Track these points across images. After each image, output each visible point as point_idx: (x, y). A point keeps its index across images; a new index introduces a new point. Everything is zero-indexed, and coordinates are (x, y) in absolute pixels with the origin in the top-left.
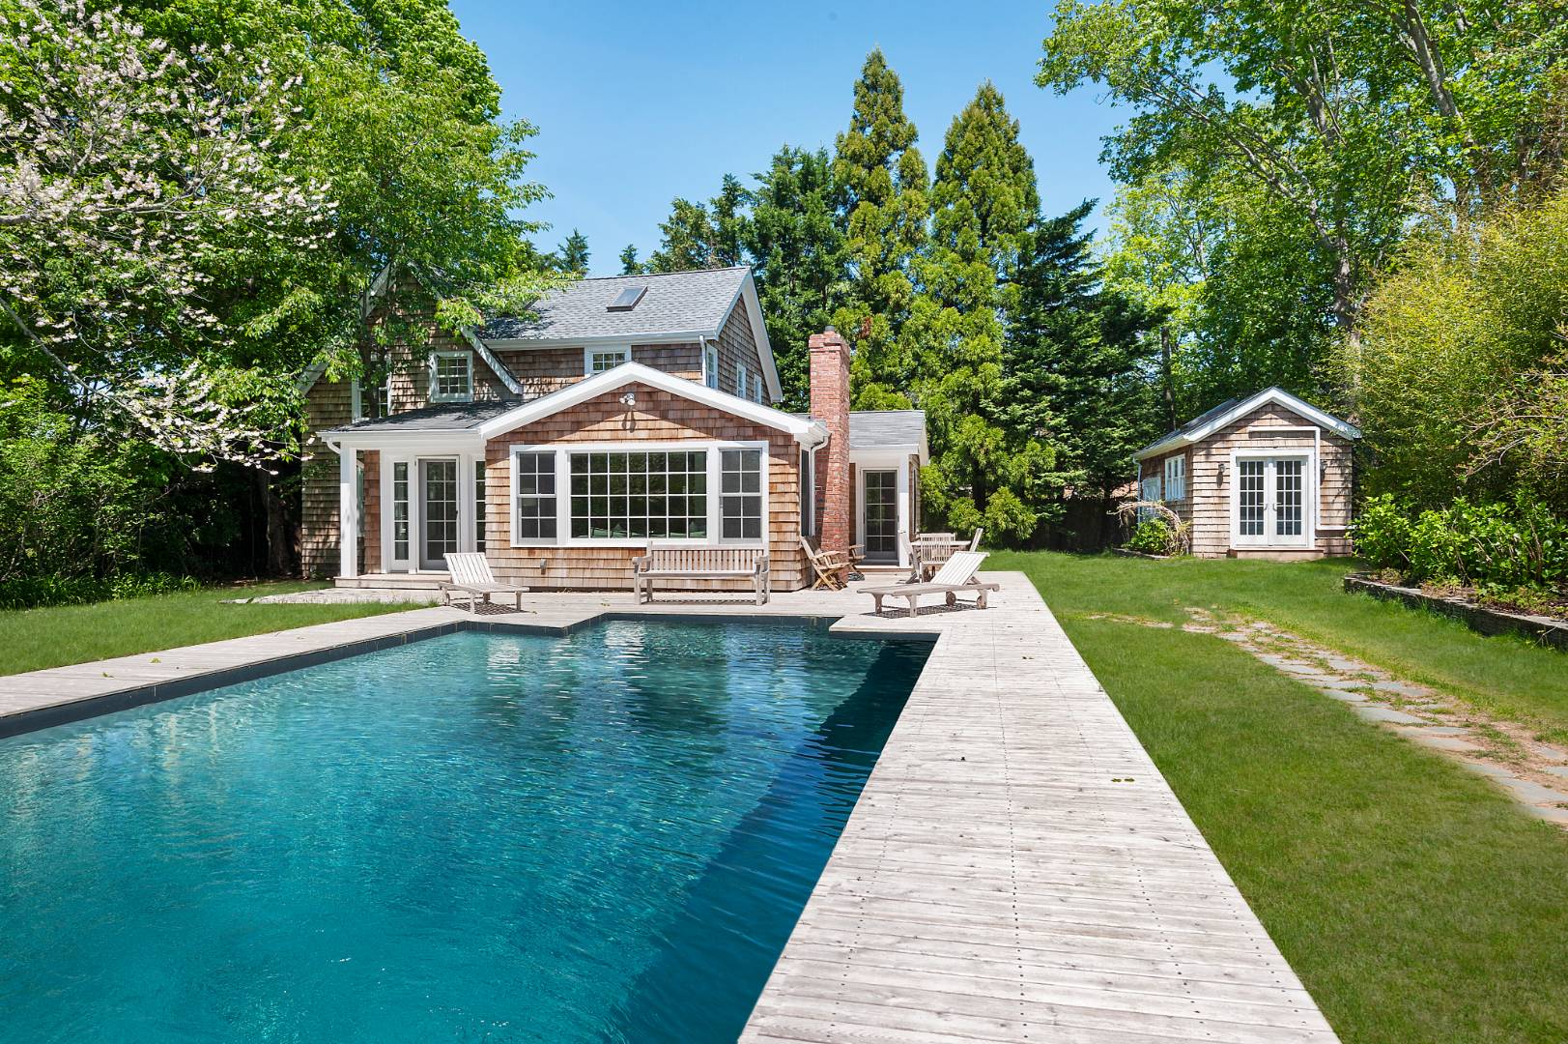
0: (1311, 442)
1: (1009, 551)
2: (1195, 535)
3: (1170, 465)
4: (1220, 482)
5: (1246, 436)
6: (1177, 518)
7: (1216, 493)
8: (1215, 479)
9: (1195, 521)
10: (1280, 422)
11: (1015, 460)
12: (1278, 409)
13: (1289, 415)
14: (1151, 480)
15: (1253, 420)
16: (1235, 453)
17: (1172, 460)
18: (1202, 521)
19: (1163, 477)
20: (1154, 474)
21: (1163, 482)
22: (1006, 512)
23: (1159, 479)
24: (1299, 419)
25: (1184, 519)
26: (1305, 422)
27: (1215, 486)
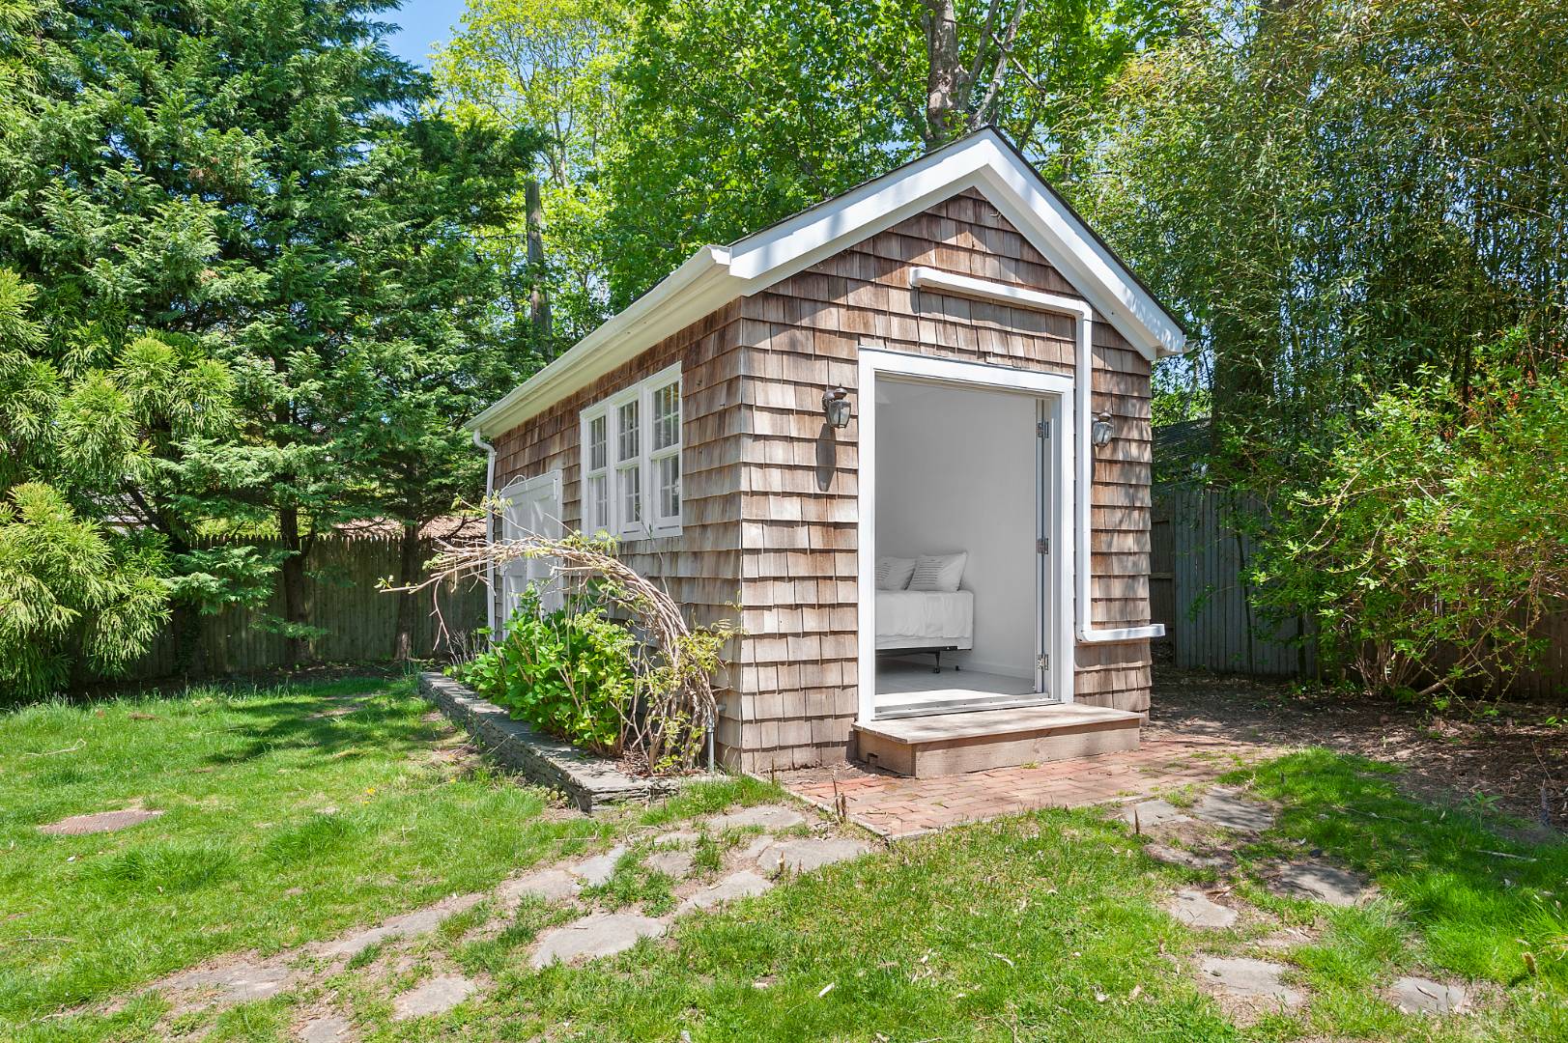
0: (1064, 355)
1: (58, 709)
2: (749, 679)
3: (599, 426)
4: (827, 468)
5: (900, 301)
6: (663, 605)
7: (813, 510)
8: (807, 455)
9: (749, 624)
10: (991, 266)
11: (80, 389)
12: (989, 220)
13: (1014, 248)
14: (528, 483)
15: (921, 244)
16: (873, 360)
17: (610, 408)
18: (771, 623)
19: (572, 472)
20: (538, 466)
21: (572, 485)
22: (39, 571)
23: (554, 479)
24: (1040, 269)
25: (699, 615)
26: (1054, 284)
27: (810, 483)
